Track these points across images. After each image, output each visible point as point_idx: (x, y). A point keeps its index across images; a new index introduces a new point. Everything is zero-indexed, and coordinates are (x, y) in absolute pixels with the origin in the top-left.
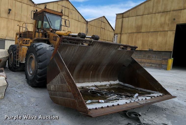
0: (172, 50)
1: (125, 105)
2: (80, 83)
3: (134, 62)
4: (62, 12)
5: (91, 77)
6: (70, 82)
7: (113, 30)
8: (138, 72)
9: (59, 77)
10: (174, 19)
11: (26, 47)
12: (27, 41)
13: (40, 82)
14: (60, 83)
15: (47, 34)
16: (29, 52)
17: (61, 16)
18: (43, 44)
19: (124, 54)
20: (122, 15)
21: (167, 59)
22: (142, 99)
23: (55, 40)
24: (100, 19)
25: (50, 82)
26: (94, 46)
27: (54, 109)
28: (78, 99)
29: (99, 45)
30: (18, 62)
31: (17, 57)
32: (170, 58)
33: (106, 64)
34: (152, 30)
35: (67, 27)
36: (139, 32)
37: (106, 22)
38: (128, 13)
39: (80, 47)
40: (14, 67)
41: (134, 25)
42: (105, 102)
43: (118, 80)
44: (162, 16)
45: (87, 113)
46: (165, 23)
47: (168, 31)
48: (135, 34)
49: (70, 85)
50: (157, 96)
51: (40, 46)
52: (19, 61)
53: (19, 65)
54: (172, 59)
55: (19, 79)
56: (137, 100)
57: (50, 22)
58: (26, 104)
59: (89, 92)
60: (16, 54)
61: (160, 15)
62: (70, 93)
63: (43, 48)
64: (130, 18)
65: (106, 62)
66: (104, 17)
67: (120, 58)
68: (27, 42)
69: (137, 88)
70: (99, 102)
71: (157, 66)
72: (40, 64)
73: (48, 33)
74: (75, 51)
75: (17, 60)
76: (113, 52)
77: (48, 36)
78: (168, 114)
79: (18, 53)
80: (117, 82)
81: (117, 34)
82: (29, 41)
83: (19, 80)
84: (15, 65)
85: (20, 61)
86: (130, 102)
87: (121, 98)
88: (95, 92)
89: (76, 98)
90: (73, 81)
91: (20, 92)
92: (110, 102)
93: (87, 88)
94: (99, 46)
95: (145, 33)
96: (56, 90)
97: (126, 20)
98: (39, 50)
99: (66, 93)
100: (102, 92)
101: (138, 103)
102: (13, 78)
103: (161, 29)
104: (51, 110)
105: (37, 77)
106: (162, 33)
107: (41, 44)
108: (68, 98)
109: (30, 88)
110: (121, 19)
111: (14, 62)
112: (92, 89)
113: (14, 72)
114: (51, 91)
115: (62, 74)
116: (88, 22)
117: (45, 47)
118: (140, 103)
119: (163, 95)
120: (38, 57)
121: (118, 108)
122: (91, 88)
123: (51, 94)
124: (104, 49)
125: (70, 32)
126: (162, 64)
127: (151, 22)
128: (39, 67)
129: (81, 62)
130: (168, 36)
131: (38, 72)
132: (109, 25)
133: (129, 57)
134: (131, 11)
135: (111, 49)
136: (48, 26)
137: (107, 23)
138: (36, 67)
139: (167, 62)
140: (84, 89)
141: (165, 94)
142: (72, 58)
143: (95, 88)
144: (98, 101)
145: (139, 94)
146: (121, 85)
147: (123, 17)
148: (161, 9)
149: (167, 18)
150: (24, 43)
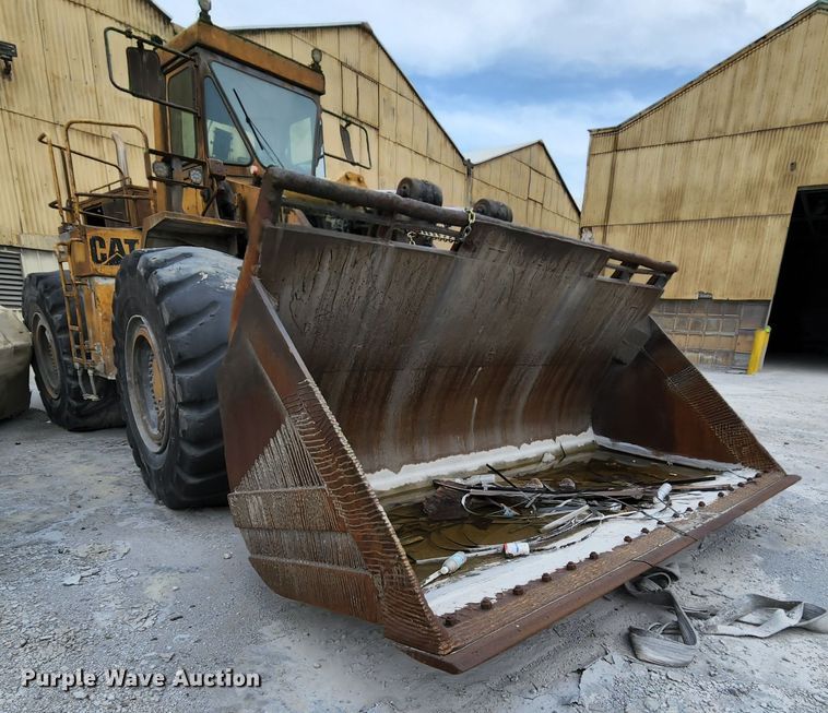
0: (770, 297)
1: (623, 551)
2: (423, 461)
3: (660, 341)
4: (316, 68)
5: (477, 428)
6: (340, 474)
7: (575, 214)
8: (672, 383)
9: (283, 450)
10: (794, 165)
12: (116, 242)
14: (289, 480)
15: (234, 200)
16: (124, 311)
17: (315, 93)
18: (197, 257)
19: (623, 302)
20: (612, 138)
21: (752, 333)
22: (689, 509)
24: (525, 155)
25: (245, 482)
26: (482, 254)
27: (279, 622)
28: (383, 568)
29: (506, 250)
30: (85, 373)
31: (74, 347)
32: (763, 327)
33: (545, 358)
34: (716, 214)
35: (353, 164)
36: (670, 221)
37: (550, 172)
38: (638, 126)
39: (404, 258)
40: (75, 403)
41: (655, 188)
42: (532, 551)
43: (590, 429)
45: (435, 651)
46: (761, 183)
47: (766, 216)
48: (657, 230)
49: (337, 493)
50: (740, 485)
51: (176, 266)
52: (90, 372)
53: (98, 394)
54: (768, 329)
55: (100, 470)
56: (667, 518)
57: (248, 120)
58: (105, 624)
59: (463, 502)
60: (64, 328)
61: (749, 141)
62: (344, 537)
63: (197, 276)
64: (644, 153)
65: (541, 345)
66: (541, 144)
67: (603, 324)
68: (122, 251)
69: (661, 458)
70: (504, 556)
71: (720, 359)
72: (188, 375)
73: (239, 190)
74: (378, 285)
75: (77, 365)
76: (574, 289)
77: (238, 213)
78: (768, 548)
79: (75, 321)
80: (587, 437)
81: (590, 228)
82: (132, 243)
83: (100, 478)
84: (78, 395)
85: (95, 371)
86: (644, 530)
87: (604, 517)
88: (494, 498)
89: (376, 562)
90: (352, 465)
91: (82, 551)
92: (558, 544)
93: (458, 481)
94: (510, 254)
95: (691, 227)
96: (277, 525)
97: (626, 160)
98: (169, 288)
99: (327, 540)
100: (521, 494)
101: (676, 531)
102: (60, 473)
103: (746, 209)
104: (264, 630)
105: (182, 452)
106: (749, 224)
107: (187, 255)
108: (335, 567)
109: (160, 517)
110: (609, 156)
111: (68, 380)
112: (479, 486)
113: (78, 436)
114: (251, 528)
115: (292, 429)
116: (473, 166)
117: (210, 269)
118: (681, 528)
119: (757, 476)
120: (169, 338)
121: (592, 576)
122: (473, 481)
123: (255, 547)
124: (535, 271)
125: (359, 180)
126: (734, 352)
127: (717, 173)
128: (183, 397)
129: (421, 351)
130: (766, 238)
131: (184, 426)
132: (562, 190)
133: (642, 318)
135: (565, 275)
136: (238, 151)
137: (555, 177)
138: (171, 395)
139: (752, 343)
140: (440, 489)
141: (765, 472)
142: (364, 326)
143: (493, 478)
144: (500, 546)
145: (671, 483)
146: (602, 448)
147: (616, 150)
148: (753, 118)
149: (772, 161)
150: (100, 258)
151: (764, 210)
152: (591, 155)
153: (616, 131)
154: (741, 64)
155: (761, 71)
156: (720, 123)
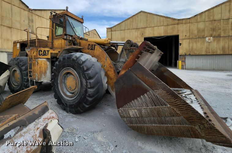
6: (178, 103)
9: (148, 98)
10: (143, 34)
11: (44, 59)
13: (90, 105)
14: (150, 105)
17: (82, 23)
20: (110, 29)
23: (92, 49)
24: (93, 32)
28: (199, 124)
31: (29, 74)
38: (115, 27)
44: (135, 31)
46: (138, 37)
49: (177, 107)
57: (74, 28)
61: (135, 30)
62: (178, 118)
63: (87, 59)
64: (117, 32)
66: (95, 30)
73: (79, 41)
79: (31, 68)
82: (48, 51)
85: (36, 80)
89: (196, 123)
97: (114, 33)
98: (84, 62)
99: (168, 119)
105: (87, 100)
108: (173, 125)
111: (24, 82)
115: (154, 93)
127: (130, 35)
134: (116, 27)
141: (191, 90)
147: (111, 31)
148: (134, 27)
149: (139, 33)
150: (40, 54)
151: (139, 41)
152: (107, 32)
153: (111, 28)
154: (131, 19)
155: (134, 20)
156: (129, 27)
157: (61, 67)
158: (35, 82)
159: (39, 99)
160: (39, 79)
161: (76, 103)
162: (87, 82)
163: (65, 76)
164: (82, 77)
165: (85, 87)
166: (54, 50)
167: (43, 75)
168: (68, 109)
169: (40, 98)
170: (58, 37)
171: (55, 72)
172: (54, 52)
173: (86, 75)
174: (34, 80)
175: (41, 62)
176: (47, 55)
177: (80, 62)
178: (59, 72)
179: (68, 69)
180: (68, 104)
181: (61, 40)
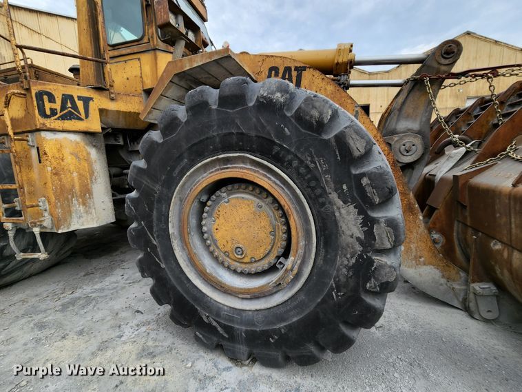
11: (72, 137)
68: (74, 107)
75: (7, 225)
82: (86, 101)
85: (43, 227)
150: (48, 112)
157: (180, 158)
158: (42, 234)
159: (73, 302)
160: (57, 222)
161: (290, 327)
162: (369, 223)
163: (204, 198)
164: (334, 196)
165: (358, 248)
166: (112, 99)
167: (75, 202)
168: (243, 349)
169: (76, 295)
170: (124, 51)
171: (146, 181)
172: (112, 106)
173: (365, 181)
174: (36, 231)
175: (59, 150)
176: (83, 116)
177: (315, 113)
178: (170, 184)
179: (227, 160)
180: (241, 328)
181: (136, 63)
